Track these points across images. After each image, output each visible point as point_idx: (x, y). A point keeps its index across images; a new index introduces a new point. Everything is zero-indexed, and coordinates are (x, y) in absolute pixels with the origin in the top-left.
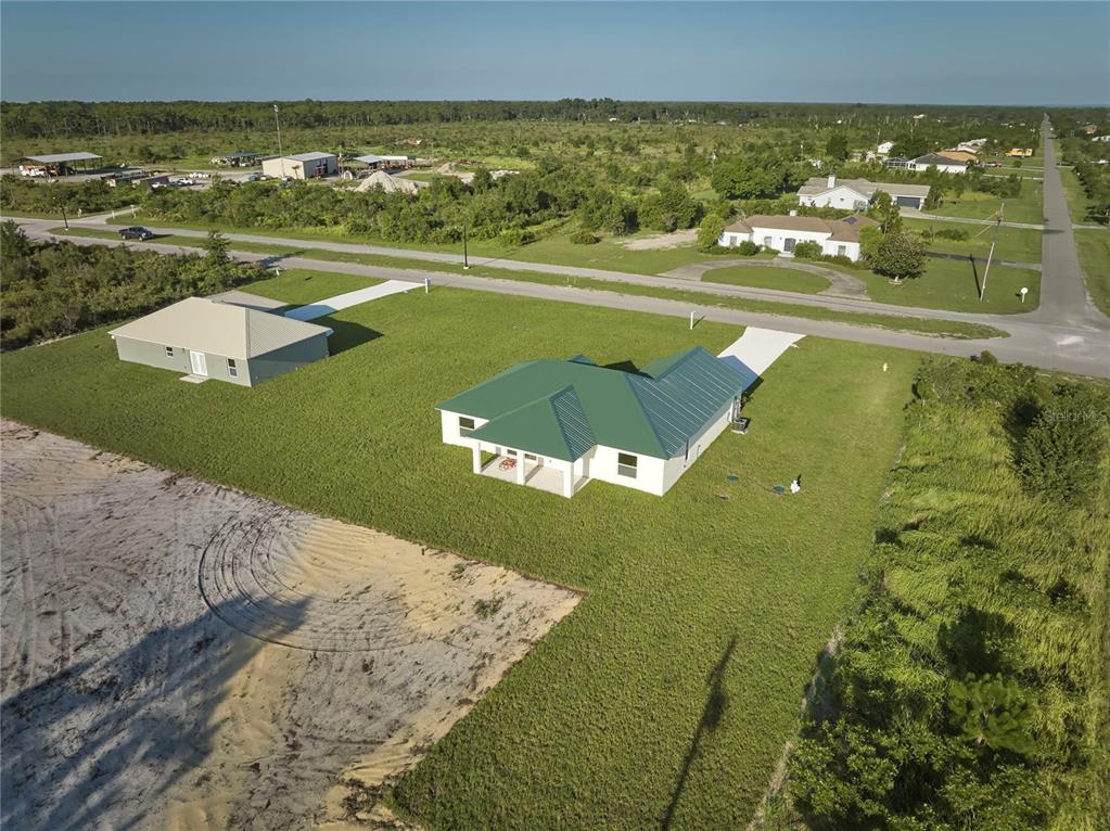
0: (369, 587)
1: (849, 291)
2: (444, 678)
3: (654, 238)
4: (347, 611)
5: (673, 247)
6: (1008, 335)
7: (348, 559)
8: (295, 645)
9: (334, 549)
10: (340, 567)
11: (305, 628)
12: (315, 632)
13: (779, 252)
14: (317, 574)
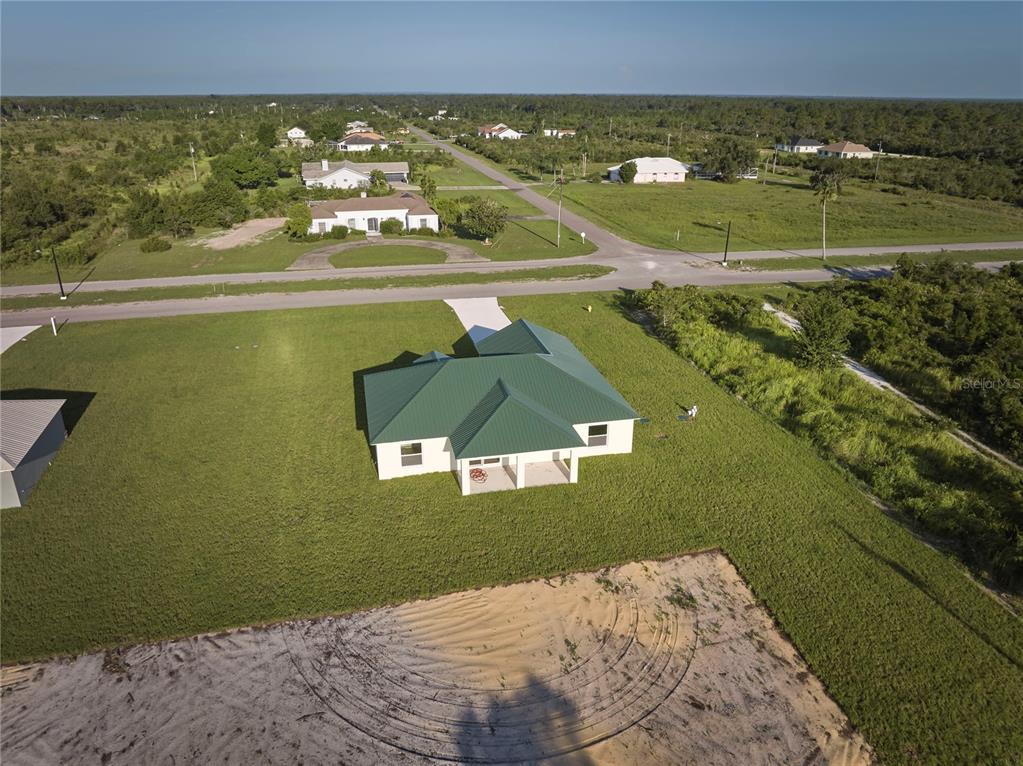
0: (567, 642)
1: (465, 256)
2: (759, 670)
3: (223, 235)
4: (591, 673)
5: (258, 241)
6: (616, 270)
7: (499, 629)
8: (610, 732)
9: (468, 629)
10: (509, 640)
11: (585, 713)
12: (603, 709)
13: (364, 233)
14: (502, 661)
